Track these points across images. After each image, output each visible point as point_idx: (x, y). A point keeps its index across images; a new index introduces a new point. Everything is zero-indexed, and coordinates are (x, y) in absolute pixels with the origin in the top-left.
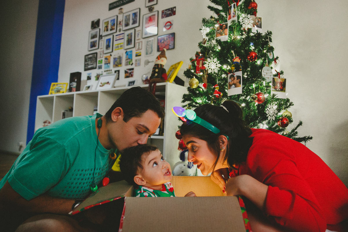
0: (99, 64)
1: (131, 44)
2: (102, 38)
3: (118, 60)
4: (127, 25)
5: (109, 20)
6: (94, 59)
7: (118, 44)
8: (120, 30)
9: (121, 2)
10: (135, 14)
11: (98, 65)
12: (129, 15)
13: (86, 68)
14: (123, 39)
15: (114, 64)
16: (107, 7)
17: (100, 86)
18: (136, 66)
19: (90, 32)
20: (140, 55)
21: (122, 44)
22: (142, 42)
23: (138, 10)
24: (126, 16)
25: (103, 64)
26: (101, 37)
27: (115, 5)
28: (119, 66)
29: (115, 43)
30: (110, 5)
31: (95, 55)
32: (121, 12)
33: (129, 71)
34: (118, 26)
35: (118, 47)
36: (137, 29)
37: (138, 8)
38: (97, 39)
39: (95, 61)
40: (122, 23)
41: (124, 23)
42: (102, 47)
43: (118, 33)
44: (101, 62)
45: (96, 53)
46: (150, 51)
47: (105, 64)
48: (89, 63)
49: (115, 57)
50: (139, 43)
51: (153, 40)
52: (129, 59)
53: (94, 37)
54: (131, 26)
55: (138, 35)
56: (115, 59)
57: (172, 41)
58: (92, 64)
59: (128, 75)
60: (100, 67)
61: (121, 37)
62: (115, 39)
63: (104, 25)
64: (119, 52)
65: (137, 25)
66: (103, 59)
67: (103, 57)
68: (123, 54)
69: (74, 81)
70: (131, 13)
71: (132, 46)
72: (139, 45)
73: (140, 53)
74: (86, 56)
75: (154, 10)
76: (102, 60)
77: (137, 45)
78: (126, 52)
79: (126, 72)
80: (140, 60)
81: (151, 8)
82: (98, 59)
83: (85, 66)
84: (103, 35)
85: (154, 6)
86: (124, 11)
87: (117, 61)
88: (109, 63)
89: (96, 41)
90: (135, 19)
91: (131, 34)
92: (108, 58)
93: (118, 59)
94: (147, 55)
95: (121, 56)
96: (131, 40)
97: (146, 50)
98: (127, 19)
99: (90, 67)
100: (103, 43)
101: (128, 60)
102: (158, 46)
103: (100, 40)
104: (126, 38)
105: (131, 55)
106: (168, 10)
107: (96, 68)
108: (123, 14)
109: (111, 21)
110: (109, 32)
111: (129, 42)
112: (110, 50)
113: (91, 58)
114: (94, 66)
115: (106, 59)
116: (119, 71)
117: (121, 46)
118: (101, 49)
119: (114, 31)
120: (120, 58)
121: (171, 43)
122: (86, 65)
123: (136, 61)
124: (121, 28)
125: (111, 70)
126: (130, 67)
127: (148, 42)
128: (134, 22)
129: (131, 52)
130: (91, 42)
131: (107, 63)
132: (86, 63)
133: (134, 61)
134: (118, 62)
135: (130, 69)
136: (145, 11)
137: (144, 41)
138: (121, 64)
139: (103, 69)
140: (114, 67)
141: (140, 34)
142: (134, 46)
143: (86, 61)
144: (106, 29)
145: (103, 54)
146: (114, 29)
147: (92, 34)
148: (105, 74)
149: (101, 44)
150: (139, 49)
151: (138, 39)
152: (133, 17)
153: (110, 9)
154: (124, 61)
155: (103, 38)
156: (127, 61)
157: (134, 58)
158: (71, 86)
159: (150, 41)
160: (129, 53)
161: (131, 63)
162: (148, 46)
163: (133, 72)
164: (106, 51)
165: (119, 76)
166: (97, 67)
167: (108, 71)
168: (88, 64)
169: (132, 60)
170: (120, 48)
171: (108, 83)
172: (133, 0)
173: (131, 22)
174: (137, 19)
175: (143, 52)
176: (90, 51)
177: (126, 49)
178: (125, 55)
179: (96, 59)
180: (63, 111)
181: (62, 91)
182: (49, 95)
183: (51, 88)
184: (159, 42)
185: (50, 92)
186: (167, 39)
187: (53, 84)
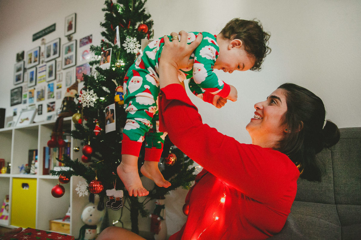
2: (26, 71)
3: (41, 94)
4: (48, 56)
5: (33, 52)
6: (19, 93)
7: (41, 77)
8: (42, 62)
9: (44, 32)
10: (55, 45)
11: (23, 99)
12: (50, 46)
13: (12, 103)
14: (45, 71)
15: (38, 98)
16: (31, 38)
17: (20, 122)
18: (57, 99)
19: (15, 65)
20: (61, 88)
21: (44, 77)
22: (62, 73)
23: (58, 41)
24: (48, 47)
25: (27, 99)
26: (25, 70)
27: (38, 36)
28: (42, 99)
29: (39, 75)
30: (34, 35)
31: (20, 89)
32: (43, 43)
33: (51, 105)
34: (41, 57)
35: (41, 80)
36: (58, 60)
37: (57, 39)
38: (21, 72)
39: (20, 95)
40: (43, 54)
41: (45, 54)
43: (41, 65)
44: (25, 96)
45: (21, 87)
46: (69, 82)
47: (29, 98)
48: (15, 97)
49: (38, 90)
50: (59, 74)
51: (71, 71)
52: (51, 92)
53: (18, 70)
54: (52, 57)
56: (38, 92)
58: (18, 99)
59: (50, 109)
60: (25, 102)
61: (44, 69)
62: (38, 71)
63: (28, 58)
64: (42, 85)
65: (57, 55)
66: (28, 93)
67: (27, 91)
68: (45, 87)
70: (52, 44)
71: (53, 78)
72: (59, 77)
73: (61, 85)
74: (12, 90)
75: (73, 39)
78: (49, 85)
79: (48, 106)
80: (61, 92)
81: (70, 37)
82: (24, 94)
84: (27, 68)
85: (73, 35)
88: (33, 97)
89: (21, 74)
91: (52, 65)
92: (32, 91)
93: (41, 92)
95: (44, 89)
97: (66, 81)
98: (49, 50)
99: (15, 102)
100: (27, 76)
101: (50, 94)
102: (76, 77)
103: (25, 73)
105: (53, 88)
106: (85, 38)
107: (21, 103)
108: (46, 44)
110: (33, 64)
111: (50, 74)
112: (33, 83)
113: (16, 93)
114: (19, 100)
115: (30, 93)
116: (42, 105)
117: (44, 79)
118: (26, 82)
119: (37, 63)
121: (88, 73)
122: (12, 100)
123: (57, 93)
124: (43, 59)
126: (52, 100)
127: (67, 73)
128: (55, 53)
129: (53, 84)
130: (17, 76)
131: (31, 97)
132: (13, 98)
133: (55, 95)
134: (41, 97)
135: (52, 103)
136: (65, 41)
137: (64, 72)
138: (43, 97)
139: (28, 104)
140: (37, 101)
141: (60, 65)
142: (56, 78)
143: (12, 96)
144: (29, 61)
145: (28, 87)
146: (37, 61)
147: (17, 68)
148: (29, 108)
149: (26, 78)
150: (60, 81)
151: (59, 71)
152: (54, 48)
153: (34, 40)
154: (46, 94)
155: (28, 70)
156: (48, 94)
157: (56, 91)
159: (69, 72)
160: (51, 86)
161: (53, 96)
162: (67, 77)
163: (54, 106)
164: (30, 85)
165: (42, 110)
166: (23, 102)
167: (32, 105)
169: (53, 93)
170: (42, 80)
171: (27, 119)
172: (54, 30)
173: (52, 52)
174: (57, 49)
175: (63, 84)
176: (16, 85)
177: (48, 82)
178: (47, 88)
179: (21, 92)
184: (77, 72)
186: (84, 69)
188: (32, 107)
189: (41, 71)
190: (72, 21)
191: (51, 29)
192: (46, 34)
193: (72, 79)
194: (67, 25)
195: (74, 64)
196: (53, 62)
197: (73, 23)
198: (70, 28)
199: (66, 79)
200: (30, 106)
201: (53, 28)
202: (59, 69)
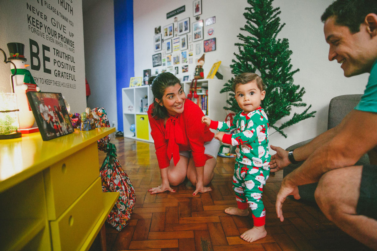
0: (163, 61)
1: (185, 46)
2: (163, 42)
3: (177, 59)
4: (181, 31)
5: (168, 27)
6: (159, 58)
7: (175, 47)
8: (176, 36)
9: (175, 12)
10: (186, 22)
11: (163, 62)
12: (182, 23)
13: (154, 65)
14: (179, 42)
15: (174, 62)
16: (165, 16)
18: (190, 63)
19: (154, 36)
20: (192, 55)
21: (178, 47)
22: (192, 45)
23: (188, 19)
24: (180, 24)
25: (166, 62)
26: (163, 40)
27: (171, 14)
28: (178, 63)
29: (173, 45)
30: (167, 14)
31: (160, 54)
32: (176, 21)
33: (185, 68)
34: (175, 32)
35: (176, 49)
36: (189, 34)
37: (188, 18)
38: (160, 42)
39: (160, 59)
40: (177, 29)
41: (179, 30)
43: (175, 37)
44: (164, 60)
45: (161, 54)
46: (198, 51)
47: (168, 62)
48: (156, 61)
49: (174, 56)
51: (200, 43)
52: (184, 58)
53: (157, 41)
54: (184, 32)
55: (190, 39)
56: (174, 58)
57: (214, 44)
58: (158, 62)
59: (184, 70)
60: (164, 65)
61: (178, 40)
62: (173, 43)
63: (165, 32)
64: (177, 53)
65: (188, 31)
67: (165, 57)
68: (179, 54)
69: (146, 76)
70: (183, 22)
71: (186, 47)
72: (191, 47)
73: (192, 53)
74: (153, 56)
75: (200, 19)
76: (165, 59)
77: (189, 47)
78: (182, 53)
79: (183, 68)
80: (192, 59)
81: (198, 17)
82: (162, 58)
83: (153, 64)
84: (164, 39)
85: (200, 16)
86: (179, 19)
87: (176, 59)
88: (171, 61)
89: (159, 44)
90: (186, 27)
91: (184, 38)
92: (169, 57)
94: (197, 55)
95: (179, 56)
96: (185, 43)
97: (196, 51)
98: (181, 26)
99: (156, 64)
100: (165, 45)
101: (184, 59)
102: (204, 48)
103: (163, 43)
104: (181, 42)
105: (186, 55)
107: (161, 65)
108: (178, 22)
109: (169, 28)
110: (168, 37)
111: (183, 44)
112: (170, 51)
113: (156, 57)
114: (160, 63)
115: (168, 58)
116: (178, 67)
117: (178, 48)
118: (164, 50)
119: (172, 36)
120: (178, 57)
121: (213, 46)
122: (154, 63)
123: (189, 59)
124: (177, 33)
126: (186, 64)
127: (197, 45)
128: (186, 29)
129: (186, 52)
130: (156, 45)
131: (169, 61)
132: (154, 61)
133: (188, 60)
134: (176, 61)
135: (186, 66)
136: (193, 20)
137: (194, 44)
138: (178, 62)
139: (166, 66)
140: (174, 64)
141: (191, 39)
142: (187, 48)
143: (153, 60)
144: (166, 34)
145: (166, 54)
146: (172, 34)
147: (156, 39)
149: (163, 47)
150: (191, 50)
151: (190, 43)
152: (185, 25)
153: (168, 18)
154: (181, 60)
155: (164, 41)
157: (188, 57)
158: (145, 80)
160: (184, 54)
161: (186, 61)
163: (187, 68)
164: (167, 52)
165: (178, 71)
166: (162, 64)
167: (170, 67)
168: (155, 62)
169: (186, 59)
170: (177, 49)
172: (184, 11)
173: (184, 29)
174: (187, 26)
175: (194, 53)
176: (156, 52)
177: (182, 51)
178: (181, 55)
179: (161, 58)
180: (141, 99)
181: (138, 84)
182: (130, 88)
183: (131, 81)
184: (205, 44)
185: (130, 84)
186: (210, 43)
187: (131, 78)
188: (170, 68)
189: (175, 42)
190: (199, 4)
191: (182, 10)
192: (177, 14)
193: (201, 49)
194: (195, 8)
195: (202, 38)
196: (185, 36)
197: (200, 6)
198: (197, 9)
199: (196, 49)
200: (168, 68)
201: (183, 9)
202: (190, 42)
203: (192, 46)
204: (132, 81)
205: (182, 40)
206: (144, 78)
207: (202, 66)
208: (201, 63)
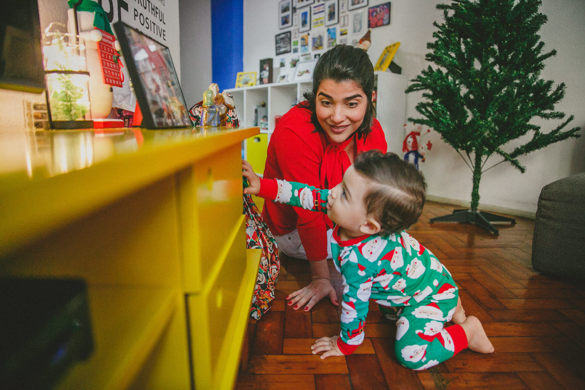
0: (294, 45)
1: (334, 19)
2: (295, 12)
3: (318, 41)
6: (287, 39)
7: (317, 19)
8: (319, 0)
11: (293, 47)
13: (278, 52)
14: (323, 11)
15: (313, 46)
17: (298, 75)
19: (280, 2)
20: (346, 34)
21: (321, 20)
22: (348, 15)
25: (299, 46)
26: (294, 9)
28: (320, 48)
29: (314, 17)
31: (289, 34)
35: (317, 23)
38: (289, 13)
39: (289, 42)
42: (297, 23)
43: (316, 4)
44: (296, 43)
45: (290, 32)
46: (358, 28)
47: (302, 46)
48: (282, 45)
49: (314, 36)
51: (362, 13)
52: (332, 39)
53: (285, 10)
55: (343, 6)
56: (314, 39)
57: (387, 13)
58: (285, 47)
60: (296, 51)
61: (321, 9)
62: (312, 13)
64: (319, 30)
66: (299, 40)
67: (298, 37)
68: (324, 33)
69: (265, 70)
71: (335, 21)
72: (344, 20)
74: (277, 36)
76: (297, 41)
77: (342, 19)
78: (328, 30)
80: (346, 40)
82: (293, 40)
83: (276, 50)
84: (297, 7)
87: (316, 42)
88: (307, 45)
89: (289, 15)
91: (334, 5)
92: (305, 38)
93: (318, 38)
94: (355, 34)
95: (322, 35)
96: (334, 13)
97: (354, 26)
99: (282, 50)
100: (298, 18)
101: (331, 41)
102: (369, 21)
103: (294, 14)
104: (327, 11)
105: (335, 34)
107: (290, 52)
110: (305, 3)
111: (331, 16)
112: (307, 28)
113: (282, 39)
114: (288, 48)
115: (303, 39)
117: (321, 22)
118: (296, 26)
119: (311, 1)
120: (320, 38)
121: (386, 17)
122: (277, 48)
123: (341, 41)
125: (310, 54)
127: (355, 15)
129: (334, 29)
130: (283, 18)
131: (305, 44)
132: (278, 45)
134: (318, 44)
137: (351, 14)
138: (321, 45)
139: (299, 53)
140: (313, 50)
141: (346, 5)
142: (338, 22)
143: (277, 42)
145: (299, 32)
147: (282, 7)
148: (302, 59)
149: (296, 20)
150: (344, 25)
151: (343, 12)
154: (325, 42)
155: (298, 11)
156: (329, 42)
157: (339, 37)
158: (262, 77)
159: (358, 14)
160: (332, 31)
162: (356, 21)
164: (302, 29)
166: (292, 51)
167: (305, 55)
168: (279, 47)
169: (335, 40)
170: (319, 24)
171: (307, 71)
175: (349, 29)
176: (281, 29)
177: (328, 26)
178: (326, 33)
179: (290, 39)
180: (255, 107)
181: (250, 82)
182: (236, 89)
183: (238, 79)
184: (370, 15)
185: (237, 84)
186: (380, 11)
187: (239, 74)
188: (305, 56)
189: (316, 12)
193: (363, 24)
195: (365, 3)
196: (335, 1)
199: (354, 23)
200: (302, 56)
202: (343, 10)
203: (346, 17)
204: (240, 77)
205: (330, 7)
206: (262, 73)
207: (366, 51)
208: (365, 45)
